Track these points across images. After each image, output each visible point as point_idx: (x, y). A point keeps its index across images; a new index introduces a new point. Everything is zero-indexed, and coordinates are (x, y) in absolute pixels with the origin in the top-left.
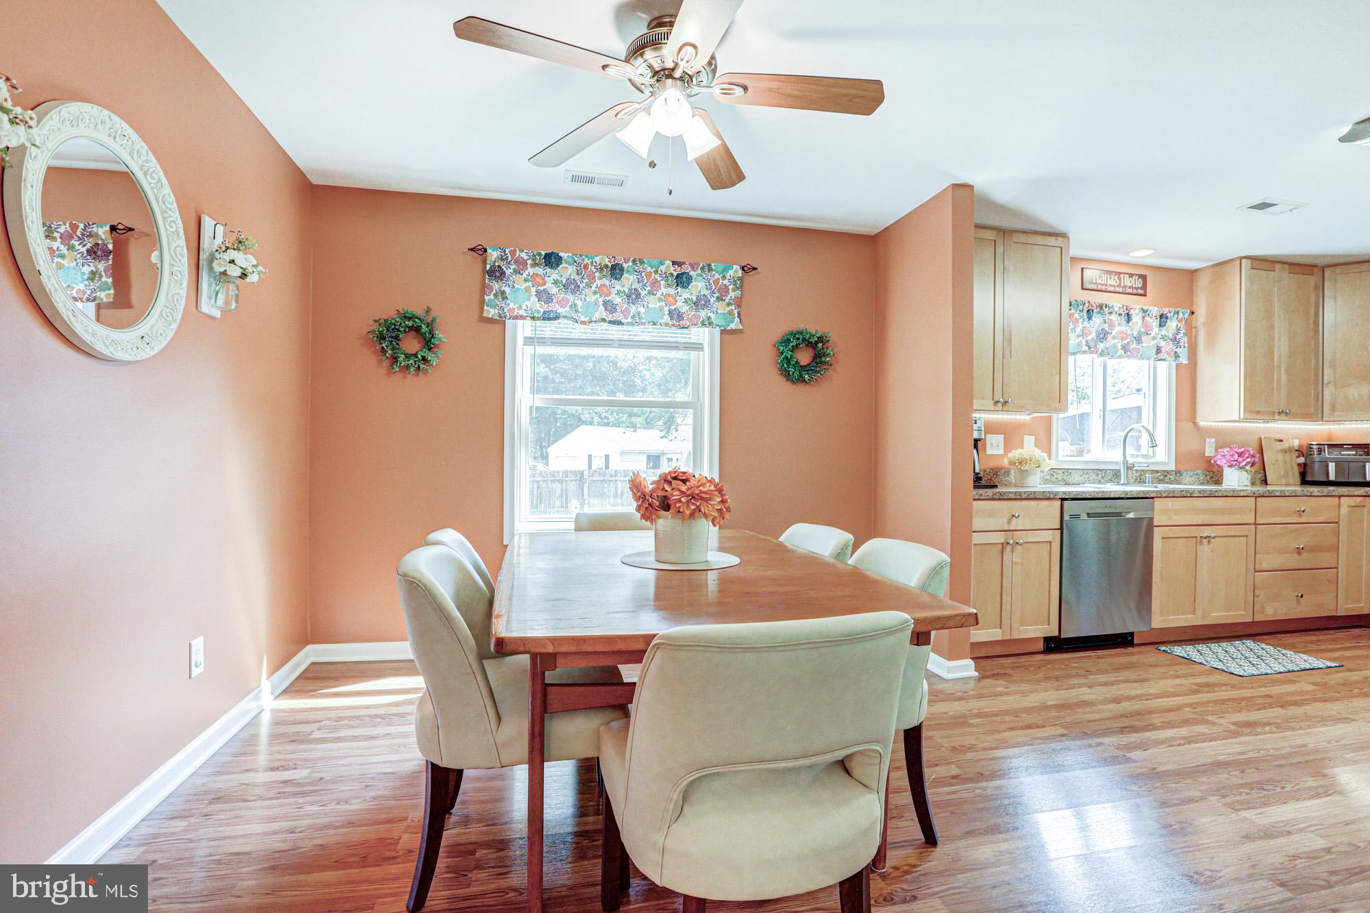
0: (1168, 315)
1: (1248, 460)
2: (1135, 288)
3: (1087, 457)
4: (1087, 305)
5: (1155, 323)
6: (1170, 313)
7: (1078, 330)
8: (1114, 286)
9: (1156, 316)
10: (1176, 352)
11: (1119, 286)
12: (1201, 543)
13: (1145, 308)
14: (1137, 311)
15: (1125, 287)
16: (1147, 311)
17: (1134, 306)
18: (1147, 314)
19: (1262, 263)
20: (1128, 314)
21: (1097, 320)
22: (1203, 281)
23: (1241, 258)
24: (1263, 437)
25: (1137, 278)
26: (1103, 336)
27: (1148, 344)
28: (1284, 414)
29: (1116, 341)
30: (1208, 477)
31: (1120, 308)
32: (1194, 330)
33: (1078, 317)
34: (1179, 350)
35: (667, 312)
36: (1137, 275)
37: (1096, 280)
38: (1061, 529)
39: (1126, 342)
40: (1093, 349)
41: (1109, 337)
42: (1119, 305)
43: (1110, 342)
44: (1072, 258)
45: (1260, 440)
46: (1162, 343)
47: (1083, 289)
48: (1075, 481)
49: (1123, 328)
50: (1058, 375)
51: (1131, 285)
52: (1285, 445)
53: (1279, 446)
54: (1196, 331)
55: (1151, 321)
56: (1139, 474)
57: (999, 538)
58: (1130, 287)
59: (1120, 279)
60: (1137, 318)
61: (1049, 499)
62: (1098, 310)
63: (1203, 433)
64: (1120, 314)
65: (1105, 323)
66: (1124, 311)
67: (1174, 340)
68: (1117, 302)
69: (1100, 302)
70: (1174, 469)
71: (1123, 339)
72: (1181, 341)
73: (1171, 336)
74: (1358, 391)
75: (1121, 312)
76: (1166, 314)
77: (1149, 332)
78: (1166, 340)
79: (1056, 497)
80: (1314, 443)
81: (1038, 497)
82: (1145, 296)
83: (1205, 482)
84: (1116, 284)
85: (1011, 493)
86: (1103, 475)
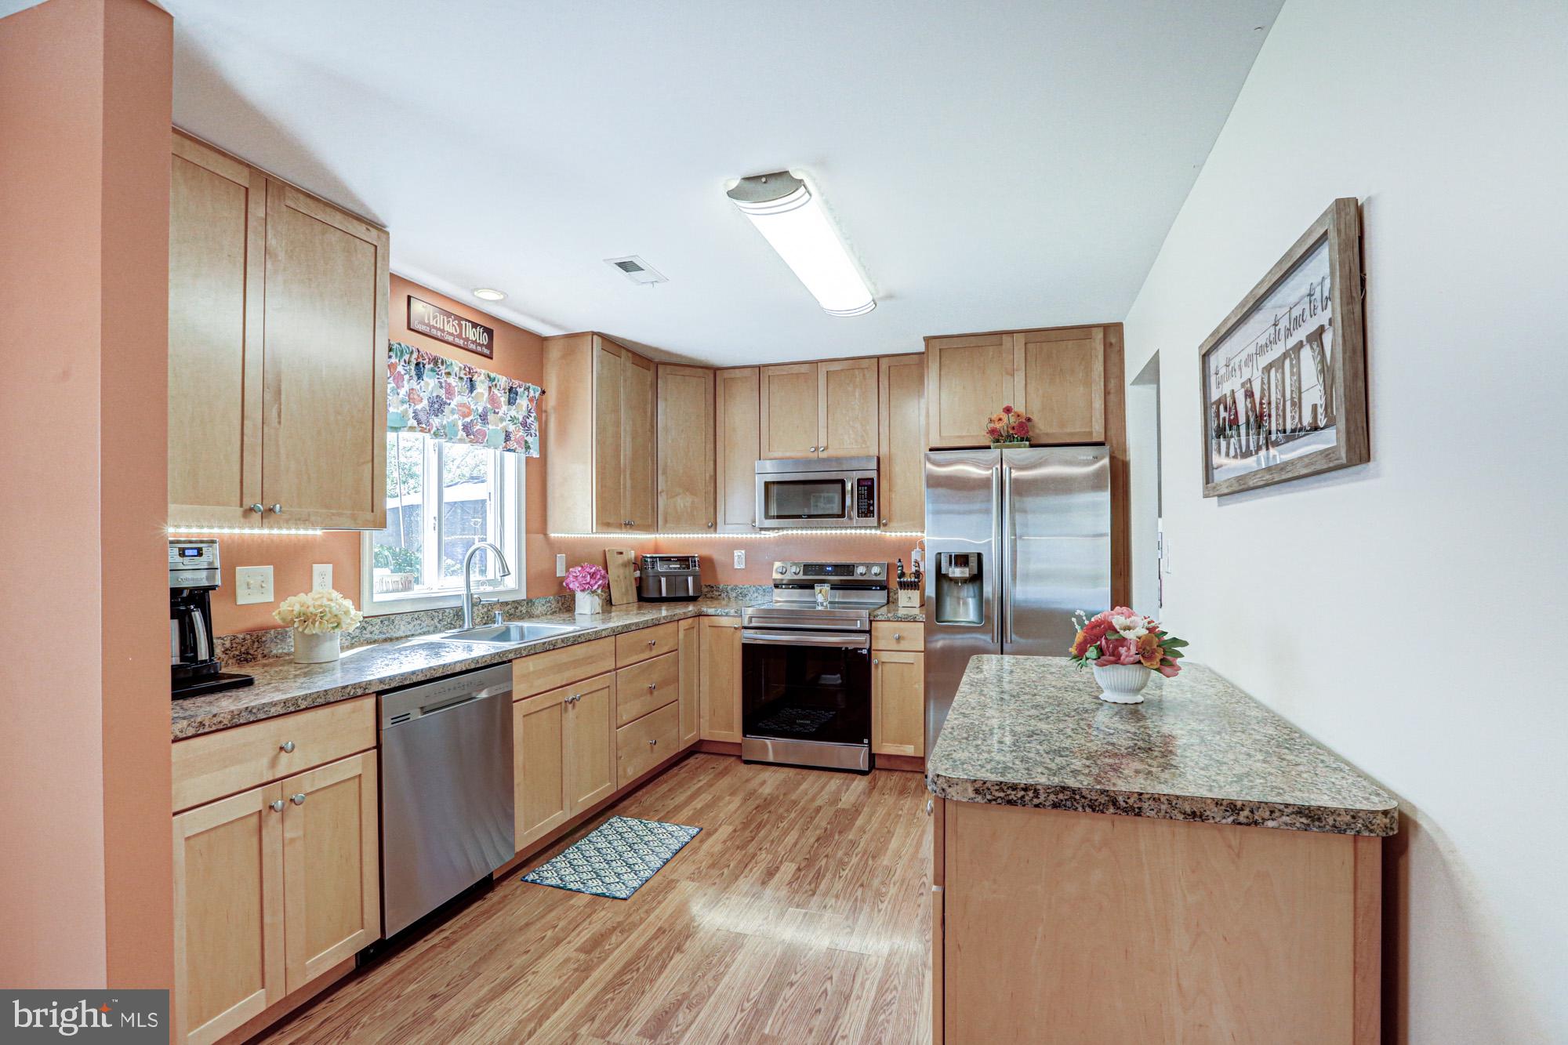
0: (518, 389)
1: (600, 582)
2: (479, 344)
3: (417, 591)
4: (415, 355)
5: (503, 399)
6: (520, 387)
7: (403, 392)
8: (451, 334)
9: (504, 389)
10: (526, 442)
11: (460, 336)
12: (566, 709)
13: (493, 375)
14: (482, 377)
15: (467, 339)
16: (495, 379)
17: (478, 370)
18: (494, 383)
19: (612, 345)
20: (471, 381)
21: (430, 382)
22: (554, 353)
23: (594, 333)
24: (607, 550)
25: (481, 330)
26: (438, 406)
27: (494, 427)
28: (629, 526)
29: (456, 416)
30: (560, 603)
31: (460, 370)
32: (544, 415)
33: (403, 372)
34: (530, 439)
36: (482, 326)
37: (429, 319)
38: (378, 747)
39: (468, 420)
40: (424, 426)
41: (447, 409)
42: (460, 365)
43: (449, 418)
44: (392, 275)
45: (605, 551)
46: (511, 428)
47: (410, 329)
48: (400, 634)
49: (465, 399)
50: (370, 465)
51: (474, 339)
52: (625, 557)
53: (620, 559)
54: (547, 416)
55: (499, 395)
56: (485, 610)
57: (253, 802)
58: (474, 342)
59: (460, 326)
60: (481, 388)
61: (355, 697)
62: (431, 365)
63: (554, 547)
64: (461, 378)
65: (441, 387)
66: (465, 374)
67: (524, 424)
68: (458, 359)
69: (434, 354)
70: (525, 598)
71: (465, 416)
72: (533, 427)
73: (521, 419)
74: (683, 502)
75: (462, 376)
76: (516, 388)
77: (497, 411)
78: (515, 424)
79: (367, 691)
80: (648, 556)
81: (332, 700)
82: (491, 358)
83: (557, 610)
84: (456, 334)
85: (276, 704)
86: (441, 617)
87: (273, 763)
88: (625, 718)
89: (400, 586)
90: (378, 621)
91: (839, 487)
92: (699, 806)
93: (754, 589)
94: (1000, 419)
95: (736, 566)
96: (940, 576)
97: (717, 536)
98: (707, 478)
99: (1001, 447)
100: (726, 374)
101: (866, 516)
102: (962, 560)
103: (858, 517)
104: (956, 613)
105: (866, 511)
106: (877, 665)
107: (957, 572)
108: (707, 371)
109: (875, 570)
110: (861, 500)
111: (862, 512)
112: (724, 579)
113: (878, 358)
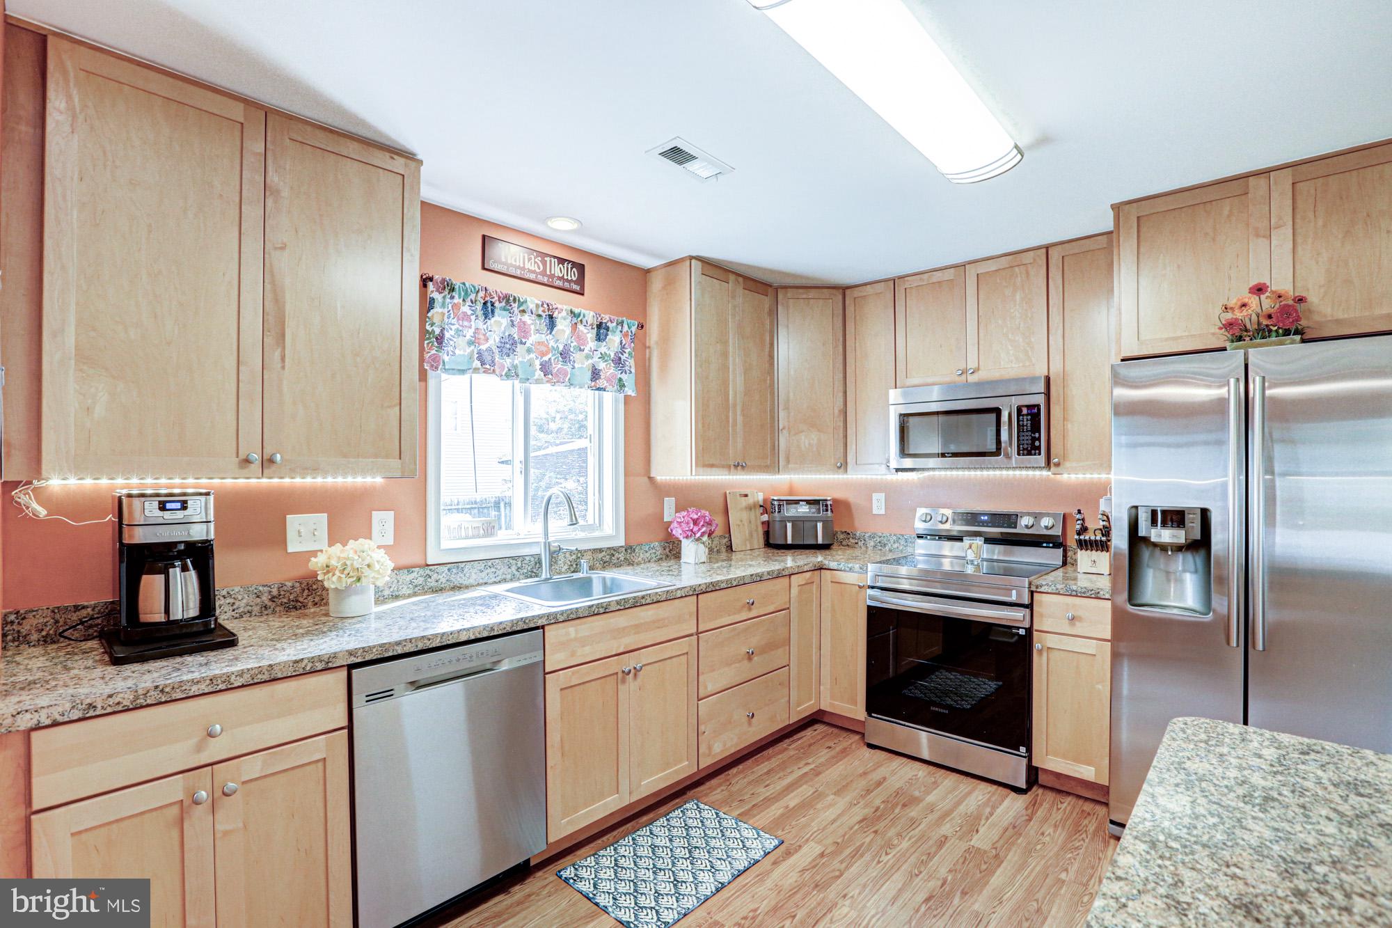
0: (609, 324)
1: (704, 529)
2: (567, 280)
3: (502, 536)
4: (482, 294)
5: (590, 335)
6: (612, 322)
7: (469, 333)
8: (534, 272)
9: (592, 325)
10: (620, 380)
11: (544, 273)
12: (624, 681)
13: (577, 311)
14: (564, 313)
15: (552, 276)
16: (579, 315)
17: (559, 306)
18: (579, 319)
19: (715, 269)
20: (551, 317)
21: (500, 321)
22: (656, 284)
23: (691, 258)
24: (728, 492)
25: (570, 266)
26: (509, 346)
27: (582, 364)
28: (739, 466)
29: (532, 356)
30: (667, 550)
31: (537, 306)
32: (647, 351)
33: (469, 312)
34: (624, 377)
36: (570, 261)
38: (350, 727)
39: (546, 358)
40: (488, 366)
41: (520, 348)
42: (537, 302)
43: (520, 357)
45: (726, 493)
46: (601, 365)
47: (484, 268)
48: (472, 581)
49: (543, 338)
50: (398, 408)
51: (561, 275)
52: (750, 500)
53: (744, 502)
54: (650, 353)
55: (585, 331)
56: (574, 557)
57: (174, 790)
58: (559, 278)
59: (544, 263)
60: (563, 325)
61: (315, 672)
62: (503, 304)
63: (660, 491)
64: (539, 316)
65: (513, 325)
66: (544, 311)
67: (618, 362)
68: (534, 296)
69: (504, 292)
70: (623, 544)
71: (543, 354)
72: (627, 363)
73: (612, 356)
74: (808, 439)
75: (540, 312)
76: (606, 323)
77: (582, 348)
78: (606, 361)
79: (330, 665)
80: (775, 498)
81: (280, 675)
82: (583, 294)
83: (664, 557)
84: (538, 271)
85: (198, 682)
86: (519, 565)
87: (199, 748)
88: (711, 688)
89: (482, 532)
90: (445, 568)
91: (993, 416)
92: (792, 804)
93: (895, 538)
94: (1244, 305)
95: (875, 512)
96: (1136, 540)
97: (849, 476)
98: (836, 411)
99: (1246, 348)
100: (856, 293)
101: (1029, 454)
102: (1175, 518)
103: (1019, 454)
104: (1164, 593)
105: (1029, 448)
106: (1040, 651)
107: (1166, 535)
108: (834, 291)
109: (1046, 522)
110: (1021, 434)
111: (1024, 449)
112: (862, 526)
113: (1047, 248)
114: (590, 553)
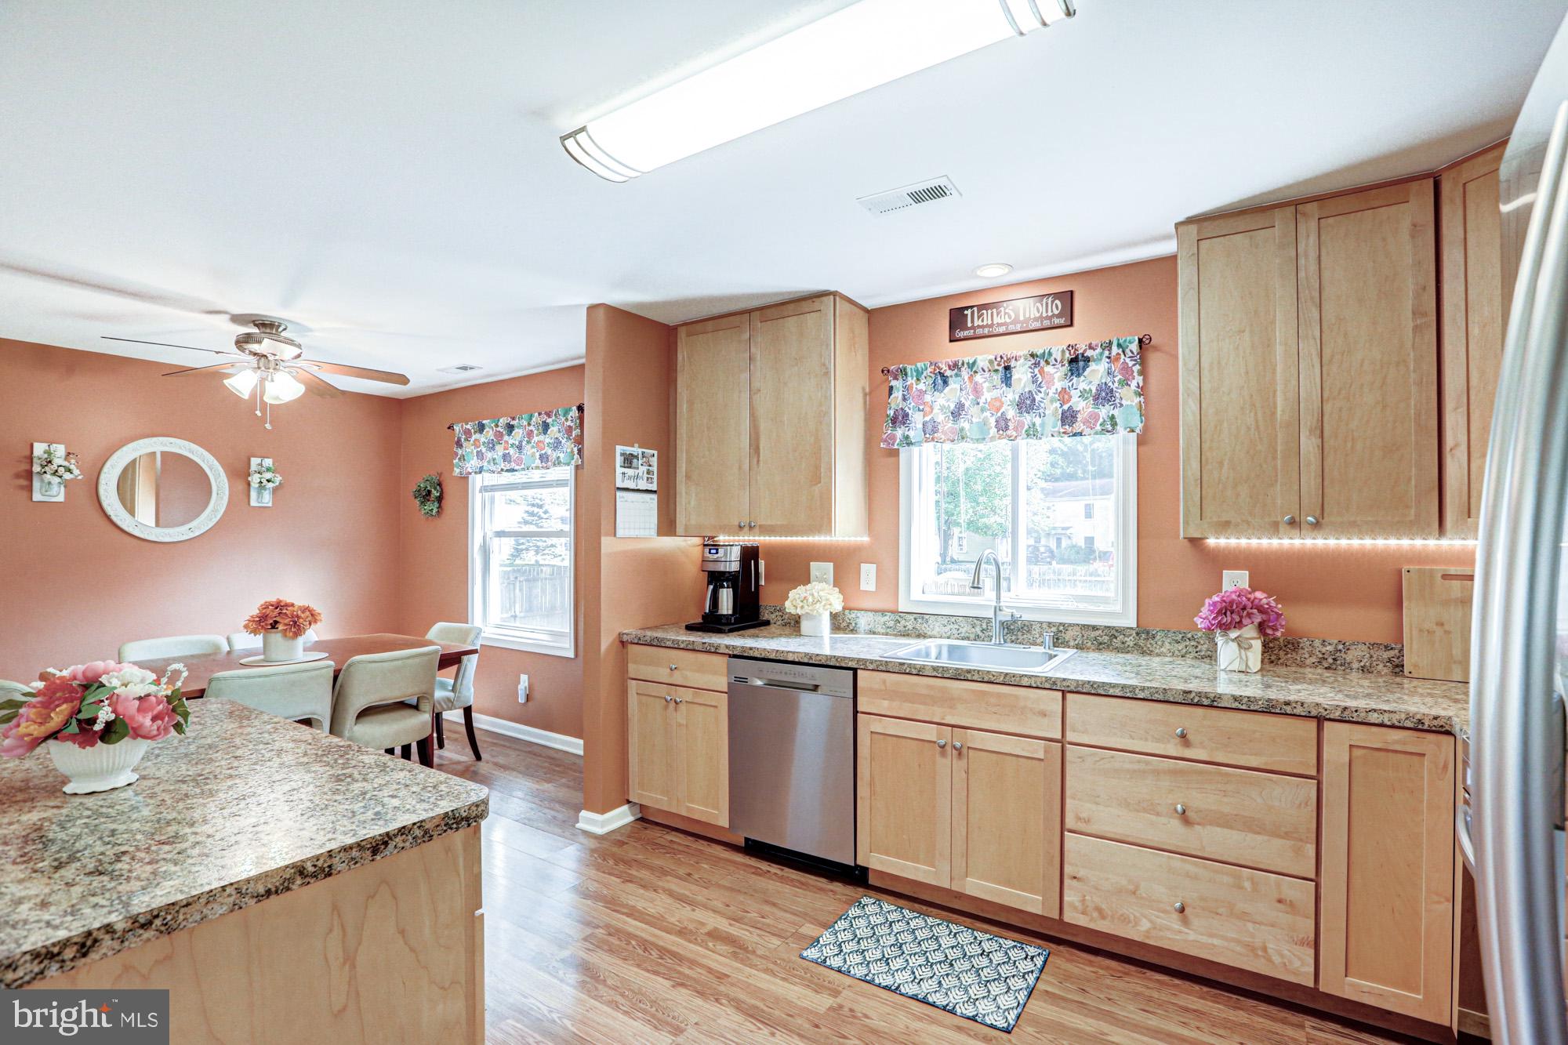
0: (1089, 353)
2: (1052, 317)
5: (1061, 373)
8: (1005, 324)
9: (1062, 361)
10: (1109, 418)
11: (1016, 321)
14: (1023, 359)
15: (1027, 320)
16: (1047, 354)
17: (1016, 352)
20: (1007, 368)
23: (1181, 223)
24: (1404, 569)
25: (1054, 299)
27: (1049, 410)
29: (988, 413)
31: (991, 362)
34: (1115, 412)
35: (538, 457)
36: (1052, 294)
42: (989, 358)
46: (1081, 405)
47: (950, 340)
48: (935, 633)
51: (1038, 315)
55: (1053, 371)
56: (1054, 629)
58: (1039, 318)
59: (1017, 310)
60: (1023, 371)
62: (959, 368)
63: (1216, 559)
64: (996, 371)
66: (999, 365)
67: (1104, 395)
70: (1132, 625)
71: (997, 411)
73: (1095, 389)
75: (997, 367)
76: (1083, 354)
78: (1088, 397)
79: (718, 651)
81: (697, 649)
82: (1071, 326)
84: (1008, 320)
85: (669, 640)
86: (984, 626)
89: (968, 590)
90: (912, 617)
114: (1078, 629)
